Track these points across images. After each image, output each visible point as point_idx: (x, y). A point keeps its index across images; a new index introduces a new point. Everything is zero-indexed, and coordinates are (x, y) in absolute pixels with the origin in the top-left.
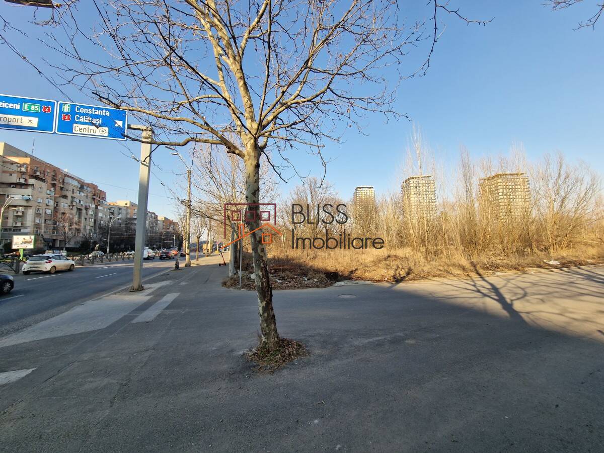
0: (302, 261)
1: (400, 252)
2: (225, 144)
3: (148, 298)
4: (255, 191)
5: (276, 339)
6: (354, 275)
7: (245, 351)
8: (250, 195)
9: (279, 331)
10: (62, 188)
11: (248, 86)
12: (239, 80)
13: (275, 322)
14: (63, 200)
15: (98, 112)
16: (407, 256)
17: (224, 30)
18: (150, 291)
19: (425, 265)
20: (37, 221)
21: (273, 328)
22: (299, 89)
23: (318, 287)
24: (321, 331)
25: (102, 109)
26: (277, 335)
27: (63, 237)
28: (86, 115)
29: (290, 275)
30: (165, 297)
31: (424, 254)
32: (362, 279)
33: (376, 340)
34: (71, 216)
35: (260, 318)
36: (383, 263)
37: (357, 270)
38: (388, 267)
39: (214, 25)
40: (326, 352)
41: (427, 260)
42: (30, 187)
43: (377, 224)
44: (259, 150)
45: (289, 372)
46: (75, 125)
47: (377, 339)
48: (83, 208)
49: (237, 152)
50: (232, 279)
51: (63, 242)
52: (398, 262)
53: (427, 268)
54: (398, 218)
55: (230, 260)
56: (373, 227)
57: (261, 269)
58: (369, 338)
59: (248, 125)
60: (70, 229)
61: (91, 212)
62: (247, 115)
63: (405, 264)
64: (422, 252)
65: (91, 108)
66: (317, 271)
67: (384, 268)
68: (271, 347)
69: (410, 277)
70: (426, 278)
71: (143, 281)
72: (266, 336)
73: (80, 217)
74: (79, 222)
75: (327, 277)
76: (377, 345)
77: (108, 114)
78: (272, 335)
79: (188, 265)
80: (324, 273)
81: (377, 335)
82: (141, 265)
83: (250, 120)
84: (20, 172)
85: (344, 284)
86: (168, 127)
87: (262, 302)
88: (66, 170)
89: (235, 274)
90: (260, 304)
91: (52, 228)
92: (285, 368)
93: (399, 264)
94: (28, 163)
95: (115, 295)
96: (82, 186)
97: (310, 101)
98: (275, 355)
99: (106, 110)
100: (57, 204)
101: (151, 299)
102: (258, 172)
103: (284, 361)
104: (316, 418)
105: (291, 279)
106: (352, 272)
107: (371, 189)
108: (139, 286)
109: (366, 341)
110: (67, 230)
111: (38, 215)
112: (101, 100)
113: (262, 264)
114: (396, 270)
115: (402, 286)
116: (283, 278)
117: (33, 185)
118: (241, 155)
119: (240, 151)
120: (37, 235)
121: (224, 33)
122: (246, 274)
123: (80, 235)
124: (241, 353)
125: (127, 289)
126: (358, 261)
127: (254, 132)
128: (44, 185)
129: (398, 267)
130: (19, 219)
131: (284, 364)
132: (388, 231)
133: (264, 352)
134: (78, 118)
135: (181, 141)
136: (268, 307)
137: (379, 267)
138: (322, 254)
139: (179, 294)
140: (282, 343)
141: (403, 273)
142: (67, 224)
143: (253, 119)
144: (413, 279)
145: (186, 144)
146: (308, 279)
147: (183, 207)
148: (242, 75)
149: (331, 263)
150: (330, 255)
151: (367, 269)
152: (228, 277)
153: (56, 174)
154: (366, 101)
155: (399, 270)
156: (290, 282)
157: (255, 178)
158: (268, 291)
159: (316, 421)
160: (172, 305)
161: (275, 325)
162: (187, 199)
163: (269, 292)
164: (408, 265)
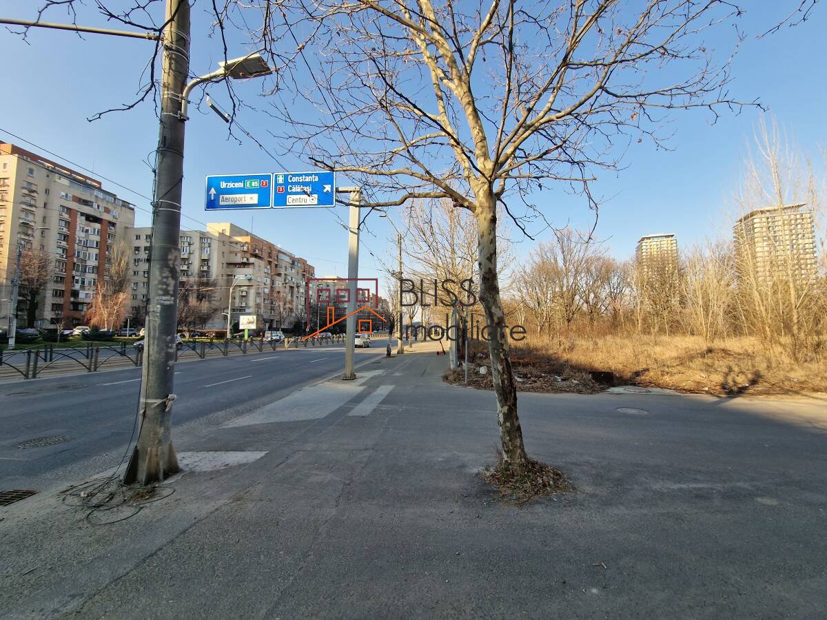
0: (551, 352)
1: (733, 344)
2: (451, 196)
3: (362, 388)
4: (491, 255)
5: (523, 460)
6: (643, 377)
7: (481, 469)
8: (484, 261)
9: (526, 450)
10: (276, 266)
11: (479, 112)
12: (467, 107)
13: (521, 436)
14: (277, 278)
15: (308, 179)
16: (750, 351)
17: (446, 45)
18: (363, 381)
19: (792, 369)
20: (258, 301)
21: (518, 444)
22: (551, 99)
23: (580, 392)
24: (591, 459)
25: (311, 175)
26: (524, 455)
27: (279, 317)
28: (298, 183)
29: (535, 371)
30: (379, 389)
31: (788, 350)
32: (658, 386)
33: (695, 488)
34: (284, 294)
35: (501, 428)
36: (698, 362)
37: (648, 370)
38: (709, 368)
39: (434, 41)
40: (602, 492)
41: (796, 359)
42: (251, 266)
43: (682, 297)
44: (494, 197)
45: (544, 509)
46: (288, 196)
47: (695, 485)
48: (295, 286)
49: (466, 204)
50: (454, 372)
51: (279, 323)
52: (730, 361)
53: (798, 374)
54: (728, 285)
55: (451, 348)
56: (675, 301)
57: (501, 361)
58: (679, 482)
59: (479, 165)
60: (284, 309)
61: (302, 290)
62: (478, 152)
63: (746, 364)
64: (784, 346)
65: (301, 175)
66: (578, 368)
67: (701, 370)
68: (516, 469)
69: (759, 387)
70: (797, 393)
71: (355, 368)
72: (509, 455)
73: (292, 296)
74: (292, 301)
75: (594, 378)
76: (697, 496)
77: (317, 179)
78: (518, 453)
79: (401, 352)
80: (590, 373)
81: (696, 480)
82: (353, 350)
83: (483, 159)
84: (243, 251)
85: (626, 392)
86: (382, 185)
87: (502, 407)
88: (279, 246)
89: (459, 366)
90: (500, 410)
91: (270, 308)
92: (537, 502)
93: (732, 364)
94: (249, 241)
95: (328, 383)
96: (294, 262)
97: (570, 113)
98: (522, 482)
99: (316, 174)
100: (273, 282)
101: (364, 390)
102: (494, 229)
103: (536, 493)
104: (594, 586)
105: (536, 377)
106: (637, 374)
107: (670, 239)
108: (351, 374)
109: (676, 486)
110: (282, 309)
111: (258, 294)
112: (316, 165)
113: (502, 355)
114: (727, 375)
115: (740, 402)
116: (525, 376)
117: (253, 264)
118: (471, 208)
119: (470, 203)
120: (258, 315)
121: (447, 48)
122: (472, 367)
123: (293, 315)
124: (475, 471)
125: (340, 376)
126: (649, 356)
127: (488, 174)
128: (262, 263)
129: (730, 370)
130: (244, 299)
131: (536, 497)
132: (706, 308)
133: (506, 475)
134: (291, 189)
135: (398, 198)
136: (511, 415)
137: (689, 368)
138: (583, 342)
139: (393, 386)
140: (532, 467)
141: (742, 380)
142: (281, 304)
143: (486, 156)
144: (767, 393)
145: (403, 203)
146: (562, 380)
147: (393, 280)
148: (470, 99)
149: (600, 358)
150: (597, 344)
151: (667, 370)
152: (450, 369)
153: (271, 250)
154: (669, 93)
155: (732, 375)
156: (535, 382)
157: (491, 237)
158: (511, 393)
159: (594, 591)
160: (387, 400)
161: (521, 441)
162: (399, 270)
163: (513, 394)
164: (753, 366)
